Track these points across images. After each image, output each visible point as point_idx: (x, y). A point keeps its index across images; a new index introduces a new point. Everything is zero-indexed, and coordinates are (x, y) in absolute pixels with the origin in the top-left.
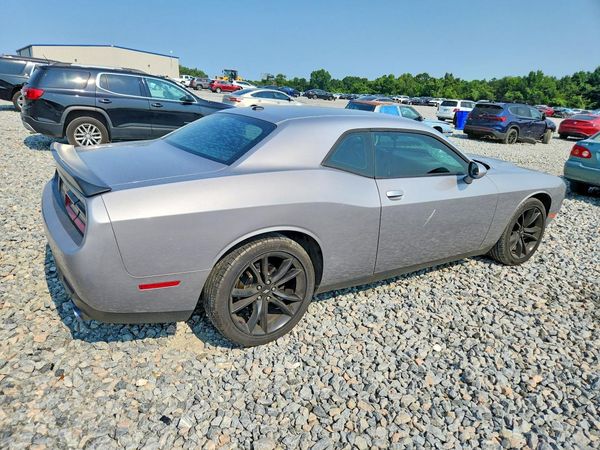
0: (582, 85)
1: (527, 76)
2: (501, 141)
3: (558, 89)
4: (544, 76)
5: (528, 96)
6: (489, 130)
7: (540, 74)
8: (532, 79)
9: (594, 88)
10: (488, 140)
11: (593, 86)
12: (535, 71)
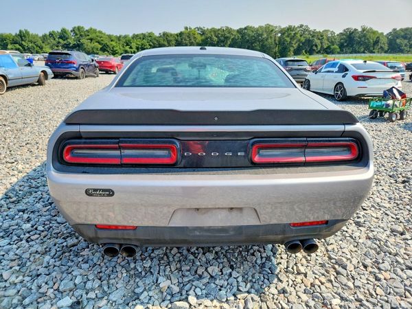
0: (57, 39)
1: (18, 33)
2: (76, 78)
3: (43, 42)
4: (31, 33)
5: (26, 48)
6: (68, 71)
7: (27, 32)
8: (22, 35)
9: (65, 42)
10: (68, 78)
11: (64, 40)
12: (23, 29)
